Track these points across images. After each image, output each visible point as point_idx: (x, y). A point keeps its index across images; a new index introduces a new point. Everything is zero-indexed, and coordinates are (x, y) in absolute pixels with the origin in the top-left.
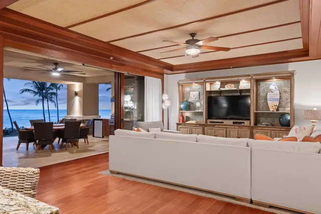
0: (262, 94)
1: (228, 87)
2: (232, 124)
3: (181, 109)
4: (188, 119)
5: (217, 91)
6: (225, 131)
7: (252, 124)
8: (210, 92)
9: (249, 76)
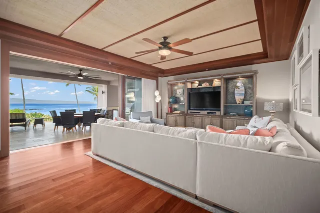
0: (231, 90)
1: (204, 85)
2: (206, 114)
3: (169, 102)
4: (175, 110)
5: (196, 88)
6: (201, 120)
7: (222, 114)
8: (191, 89)
9: (219, 75)
